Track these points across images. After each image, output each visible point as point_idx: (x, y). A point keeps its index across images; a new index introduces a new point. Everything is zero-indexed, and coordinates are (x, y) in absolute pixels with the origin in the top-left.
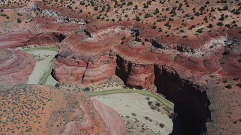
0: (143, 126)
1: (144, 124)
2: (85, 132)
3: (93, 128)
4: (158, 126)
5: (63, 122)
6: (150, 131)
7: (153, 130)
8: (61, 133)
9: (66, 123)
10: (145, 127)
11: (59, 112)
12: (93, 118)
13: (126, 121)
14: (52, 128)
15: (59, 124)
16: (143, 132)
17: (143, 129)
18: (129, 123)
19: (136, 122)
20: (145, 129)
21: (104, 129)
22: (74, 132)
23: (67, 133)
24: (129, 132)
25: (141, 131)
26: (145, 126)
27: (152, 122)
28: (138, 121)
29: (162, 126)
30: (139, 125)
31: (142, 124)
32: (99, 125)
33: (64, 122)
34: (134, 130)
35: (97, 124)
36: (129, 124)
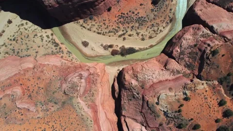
0: (11, 40)
1: (8, 39)
2: (25, 91)
3: (21, 84)
4: (10, 25)
5: (17, 112)
6: (16, 34)
7: (16, 32)
8: (29, 110)
9: (18, 108)
10: (12, 38)
11: (6, 118)
12: (10, 86)
13: (4, 56)
14: (24, 119)
15: (21, 114)
16: (17, 40)
17: (14, 40)
18: (7, 53)
19: (6, 46)
20: (14, 38)
21: (22, 75)
22: (26, 100)
23: (28, 105)
24: (18, 53)
25: (17, 42)
26: (10, 38)
27: (6, 30)
28: (5, 43)
29: (10, 22)
30: (10, 43)
31: (8, 41)
32: (18, 80)
33: (18, 110)
34: (15, 48)
35: (16, 81)
36: (9, 53)
